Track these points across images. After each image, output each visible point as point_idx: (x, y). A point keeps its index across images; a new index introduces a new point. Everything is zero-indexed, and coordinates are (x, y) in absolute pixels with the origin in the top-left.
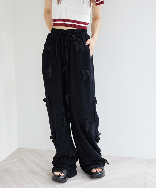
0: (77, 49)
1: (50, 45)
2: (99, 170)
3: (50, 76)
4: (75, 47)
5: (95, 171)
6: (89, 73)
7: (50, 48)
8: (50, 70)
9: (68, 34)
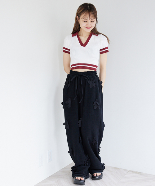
0: (90, 86)
1: (70, 83)
2: (99, 174)
3: (69, 106)
4: (89, 85)
5: (96, 175)
6: (98, 104)
7: (69, 85)
8: (69, 102)
9: (83, 75)
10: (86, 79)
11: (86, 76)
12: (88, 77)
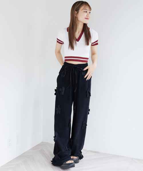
1: (65, 74)
9: (77, 67)
10: (80, 70)
11: (80, 68)
12: (81, 69)
